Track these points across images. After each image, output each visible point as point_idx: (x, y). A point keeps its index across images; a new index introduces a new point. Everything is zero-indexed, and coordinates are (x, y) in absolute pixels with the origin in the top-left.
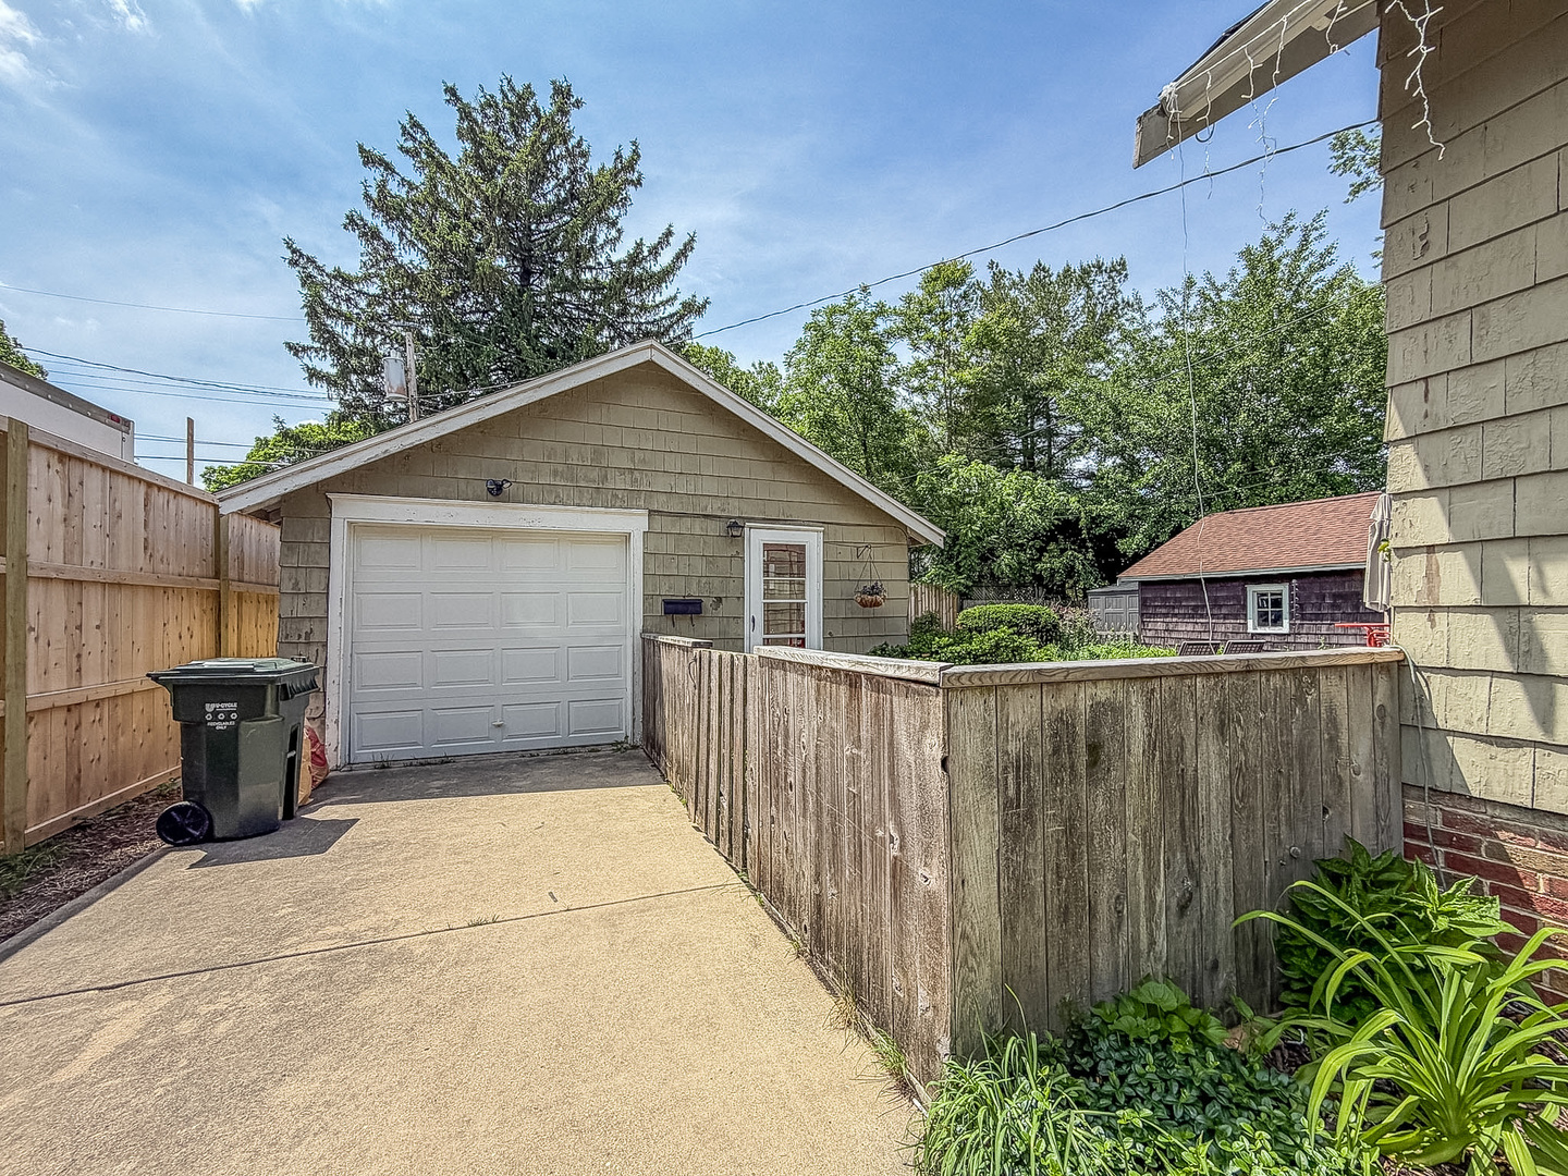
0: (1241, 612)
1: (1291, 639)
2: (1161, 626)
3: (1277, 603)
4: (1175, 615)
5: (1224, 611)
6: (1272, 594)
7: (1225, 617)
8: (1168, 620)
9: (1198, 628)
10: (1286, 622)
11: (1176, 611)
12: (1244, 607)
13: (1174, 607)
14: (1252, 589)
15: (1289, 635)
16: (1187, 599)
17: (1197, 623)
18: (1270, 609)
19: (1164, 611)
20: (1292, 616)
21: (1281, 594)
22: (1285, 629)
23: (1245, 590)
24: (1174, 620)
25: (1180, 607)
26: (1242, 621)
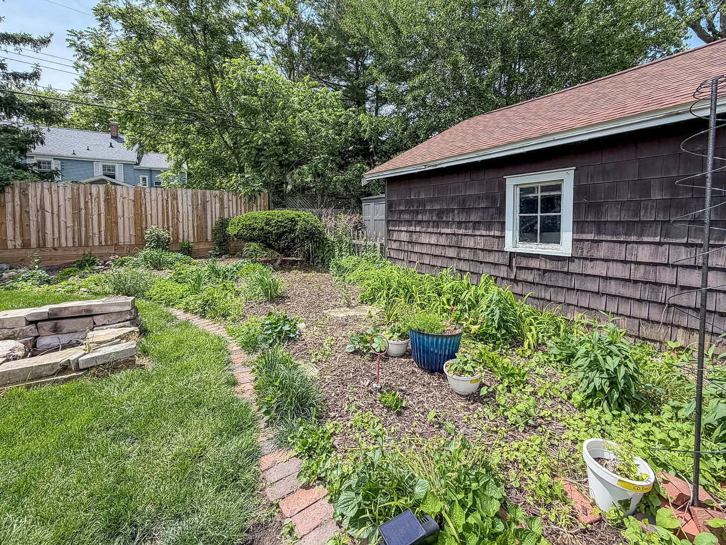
0: (497, 218)
1: (574, 267)
2: (404, 237)
3: (552, 203)
4: (419, 223)
5: (474, 217)
6: (544, 189)
7: (476, 225)
8: (412, 228)
9: (443, 240)
10: (567, 235)
11: (420, 217)
12: (502, 211)
13: (417, 212)
14: (513, 184)
15: (571, 259)
16: (432, 201)
17: (440, 233)
18: (539, 214)
19: (407, 217)
20: (579, 225)
21: (558, 187)
22: (565, 246)
23: (502, 186)
24: (418, 229)
25: (424, 212)
26: (497, 233)
